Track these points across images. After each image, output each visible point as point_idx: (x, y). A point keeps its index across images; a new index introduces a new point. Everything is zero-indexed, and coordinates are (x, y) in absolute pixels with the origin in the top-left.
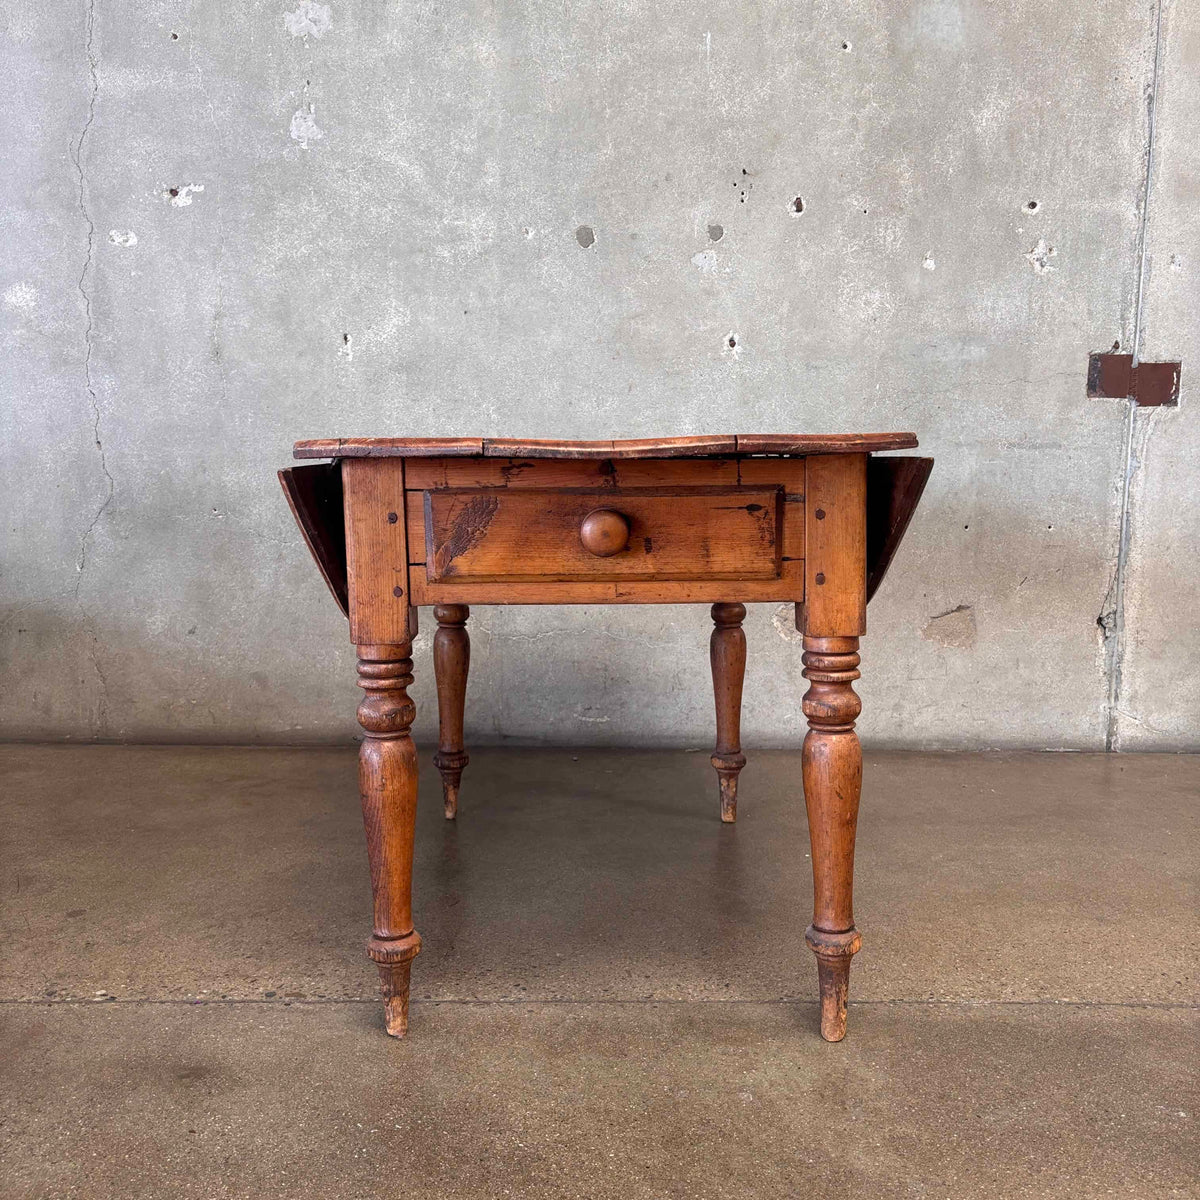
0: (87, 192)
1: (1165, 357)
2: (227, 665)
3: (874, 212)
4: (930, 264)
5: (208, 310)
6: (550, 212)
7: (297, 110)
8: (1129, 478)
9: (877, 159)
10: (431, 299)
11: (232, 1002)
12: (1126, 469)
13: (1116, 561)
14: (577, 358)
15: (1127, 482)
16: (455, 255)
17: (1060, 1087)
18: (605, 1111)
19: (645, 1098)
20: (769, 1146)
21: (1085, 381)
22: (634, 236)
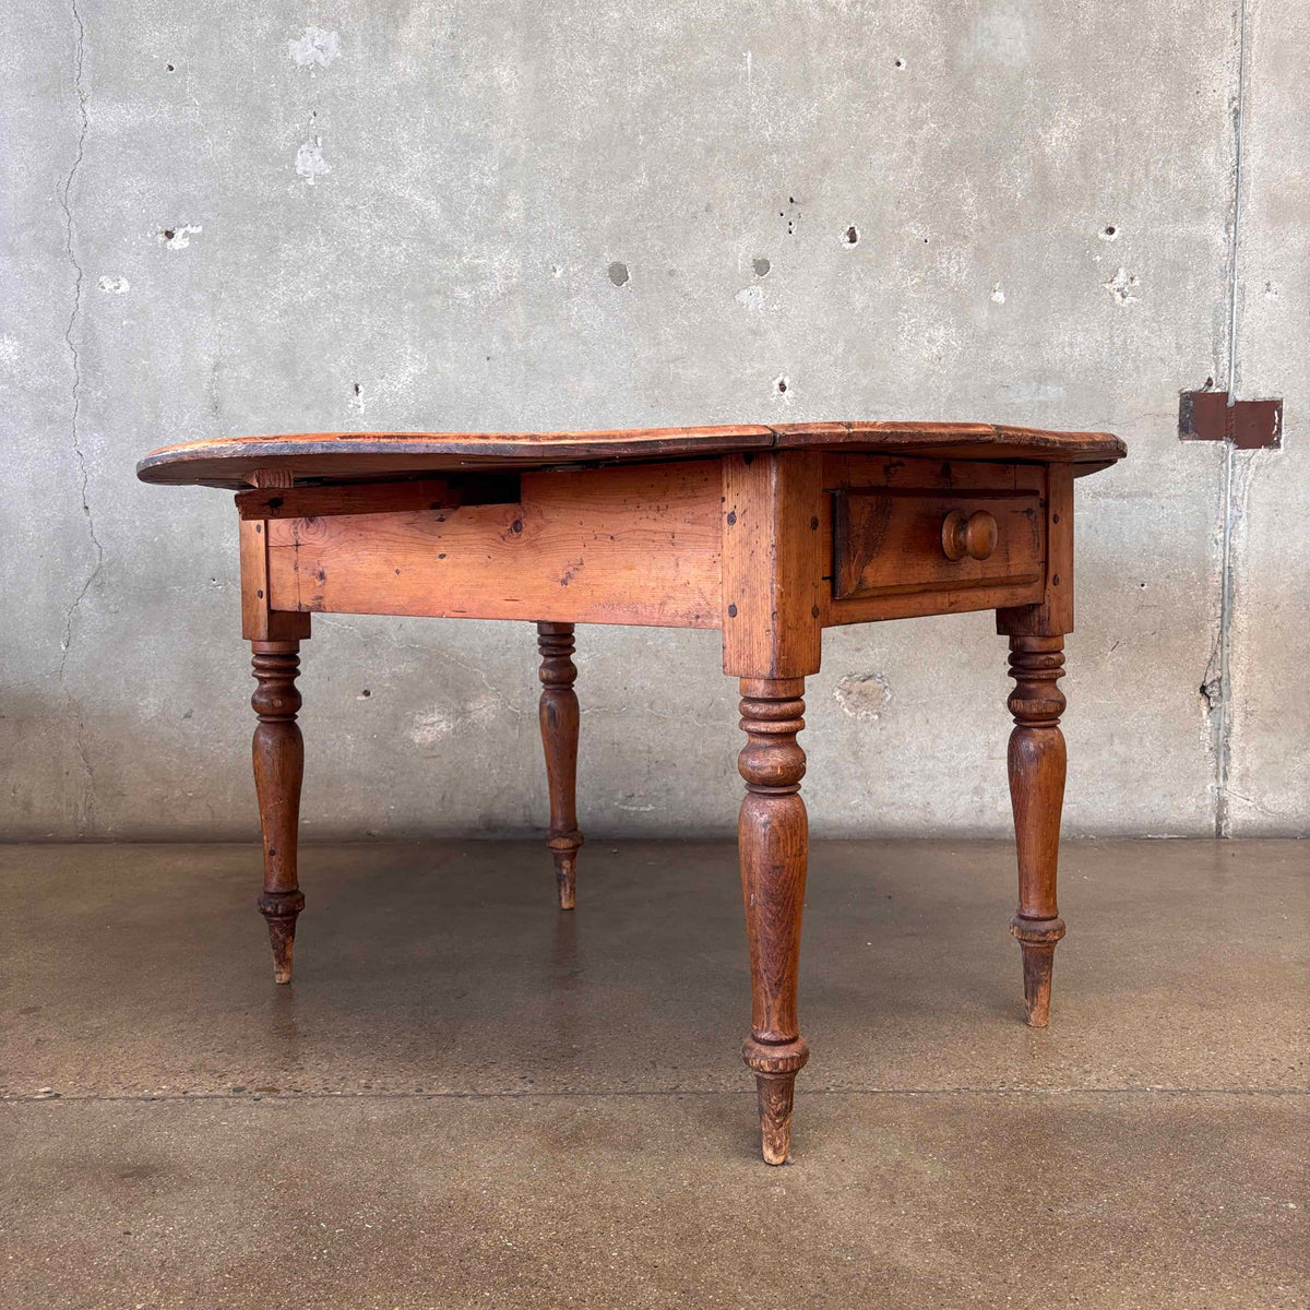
0: (76, 236)
1: (1264, 394)
2: (227, 753)
3: (936, 242)
4: (999, 297)
5: (206, 361)
6: (579, 248)
7: (303, 143)
8: (1229, 529)
9: (937, 184)
10: (450, 344)
11: (194, 1098)
12: (1225, 520)
13: (1218, 621)
14: (611, 406)
15: (1228, 534)
16: (476, 298)
17: (1147, 1178)
18: (612, 1207)
19: (660, 1193)
20: (800, 1243)
21: (1176, 421)
22: (671, 273)
